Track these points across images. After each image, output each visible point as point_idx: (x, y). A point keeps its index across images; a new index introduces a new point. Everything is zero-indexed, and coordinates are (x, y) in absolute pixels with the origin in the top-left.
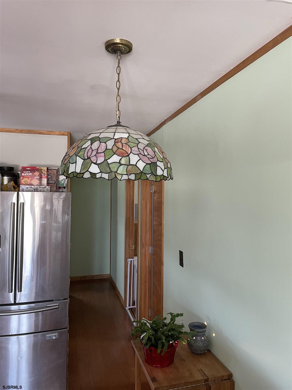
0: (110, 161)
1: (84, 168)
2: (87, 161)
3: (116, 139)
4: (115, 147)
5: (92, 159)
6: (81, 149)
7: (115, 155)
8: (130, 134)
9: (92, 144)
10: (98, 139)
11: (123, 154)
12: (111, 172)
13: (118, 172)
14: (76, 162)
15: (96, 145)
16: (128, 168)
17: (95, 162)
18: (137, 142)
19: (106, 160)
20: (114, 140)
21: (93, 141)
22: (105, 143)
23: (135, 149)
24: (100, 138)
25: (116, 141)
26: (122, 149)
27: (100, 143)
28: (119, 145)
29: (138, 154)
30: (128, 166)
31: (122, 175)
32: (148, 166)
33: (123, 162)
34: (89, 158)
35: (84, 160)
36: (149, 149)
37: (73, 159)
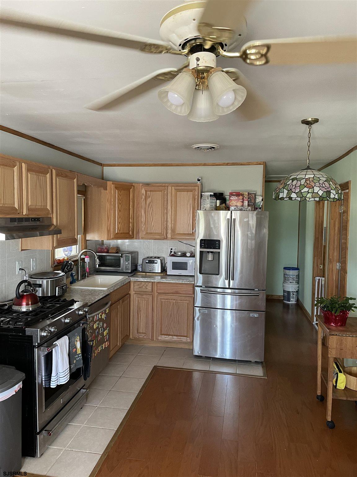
0: (302, 191)
1: (288, 195)
2: (290, 191)
3: (306, 179)
4: (306, 183)
5: (292, 190)
6: (286, 185)
7: (306, 188)
8: (315, 175)
9: (292, 182)
10: (296, 179)
11: (310, 187)
12: (303, 197)
13: (307, 197)
14: (283, 192)
15: (295, 182)
16: (313, 195)
17: (294, 192)
18: (319, 180)
19: (301, 191)
20: (305, 179)
21: (293, 180)
22: (300, 181)
23: (318, 183)
24: (297, 179)
25: (306, 180)
26: (310, 184)
27: (297, 181)
28: (308, 182)
29: (319, 187)
30: (313, 193)
31: (310, 198)
32: (325, 193)
33: (310, 191)
34: (291, 190)
35: (288, 191)
36: (326, 183)
37: (282, 191)
